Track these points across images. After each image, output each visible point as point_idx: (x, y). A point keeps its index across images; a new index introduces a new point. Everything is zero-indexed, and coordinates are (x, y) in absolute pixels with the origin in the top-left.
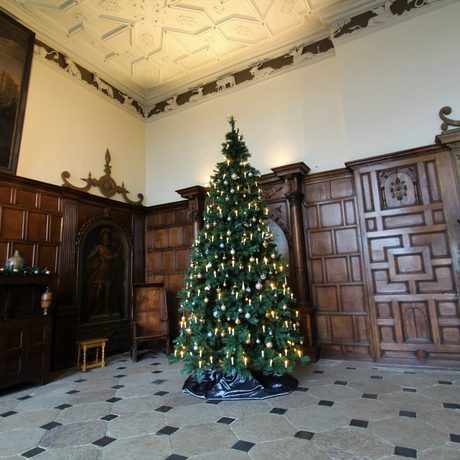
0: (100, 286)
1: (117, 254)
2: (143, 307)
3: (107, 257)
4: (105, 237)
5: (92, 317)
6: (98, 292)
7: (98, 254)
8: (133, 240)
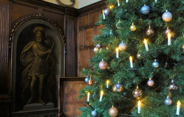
0: (34, 78)
1: (50, 51)
2: (70, 99)
3: (41, 53)
4: (39, 34)
5: (26, 106)
6: (32, 84)
7: (31, 50)
8: (65, 39)
